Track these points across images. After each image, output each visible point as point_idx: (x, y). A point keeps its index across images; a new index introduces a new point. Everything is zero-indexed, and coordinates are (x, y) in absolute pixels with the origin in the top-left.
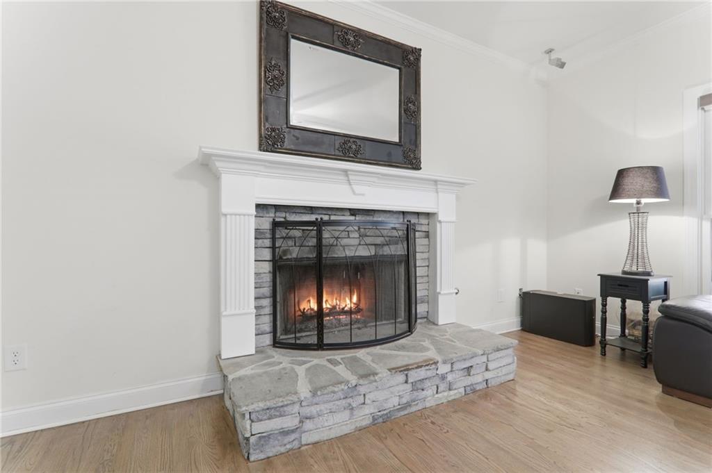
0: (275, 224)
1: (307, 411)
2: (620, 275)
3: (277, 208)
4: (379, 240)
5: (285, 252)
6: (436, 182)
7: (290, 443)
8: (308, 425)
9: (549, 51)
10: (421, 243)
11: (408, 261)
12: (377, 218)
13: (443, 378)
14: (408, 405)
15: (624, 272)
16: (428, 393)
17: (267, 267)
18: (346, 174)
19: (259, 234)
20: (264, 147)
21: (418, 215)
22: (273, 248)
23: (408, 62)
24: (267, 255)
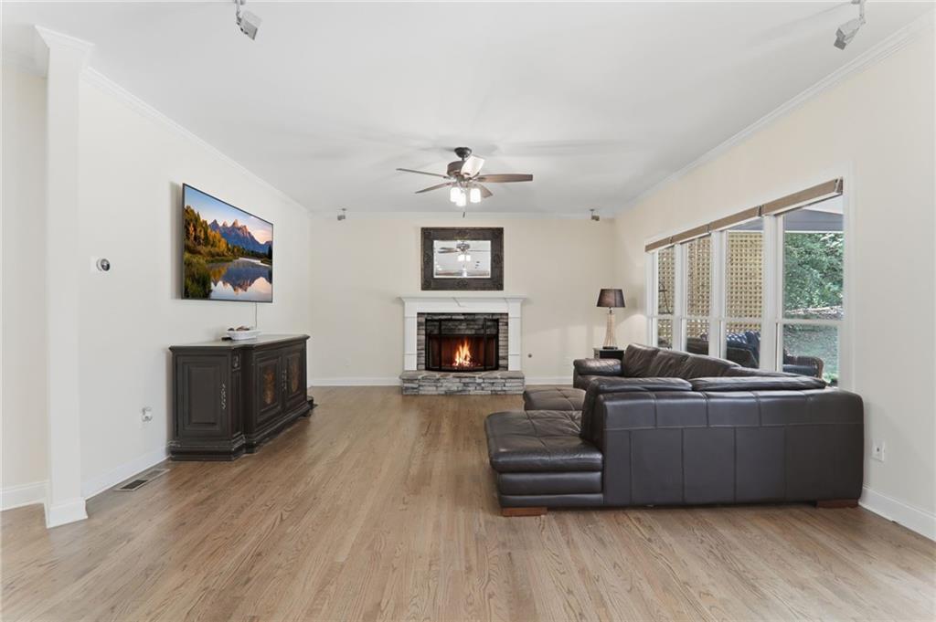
0: (427, 320)
1: (421, 383)
2: (602, 349)
3: (428, 314)
4: (476, 327)
5: (432, 331)
6: (505, 299)
7: (415, 392)
8: (421, 388)
9: (592, 210)
10: (501, 328)
11: (496, 336)
12: (476, 317)
13: (479, 384)
14: (460, 391)
15: (604, 348)
16: (472, 389)
17: (423, 337)
18: (454, 298)
19: (419, 324)
20: (423, 289)
21: (501, 314)
22: (426, 330)
23: (496, 236)
24: (424, 332)
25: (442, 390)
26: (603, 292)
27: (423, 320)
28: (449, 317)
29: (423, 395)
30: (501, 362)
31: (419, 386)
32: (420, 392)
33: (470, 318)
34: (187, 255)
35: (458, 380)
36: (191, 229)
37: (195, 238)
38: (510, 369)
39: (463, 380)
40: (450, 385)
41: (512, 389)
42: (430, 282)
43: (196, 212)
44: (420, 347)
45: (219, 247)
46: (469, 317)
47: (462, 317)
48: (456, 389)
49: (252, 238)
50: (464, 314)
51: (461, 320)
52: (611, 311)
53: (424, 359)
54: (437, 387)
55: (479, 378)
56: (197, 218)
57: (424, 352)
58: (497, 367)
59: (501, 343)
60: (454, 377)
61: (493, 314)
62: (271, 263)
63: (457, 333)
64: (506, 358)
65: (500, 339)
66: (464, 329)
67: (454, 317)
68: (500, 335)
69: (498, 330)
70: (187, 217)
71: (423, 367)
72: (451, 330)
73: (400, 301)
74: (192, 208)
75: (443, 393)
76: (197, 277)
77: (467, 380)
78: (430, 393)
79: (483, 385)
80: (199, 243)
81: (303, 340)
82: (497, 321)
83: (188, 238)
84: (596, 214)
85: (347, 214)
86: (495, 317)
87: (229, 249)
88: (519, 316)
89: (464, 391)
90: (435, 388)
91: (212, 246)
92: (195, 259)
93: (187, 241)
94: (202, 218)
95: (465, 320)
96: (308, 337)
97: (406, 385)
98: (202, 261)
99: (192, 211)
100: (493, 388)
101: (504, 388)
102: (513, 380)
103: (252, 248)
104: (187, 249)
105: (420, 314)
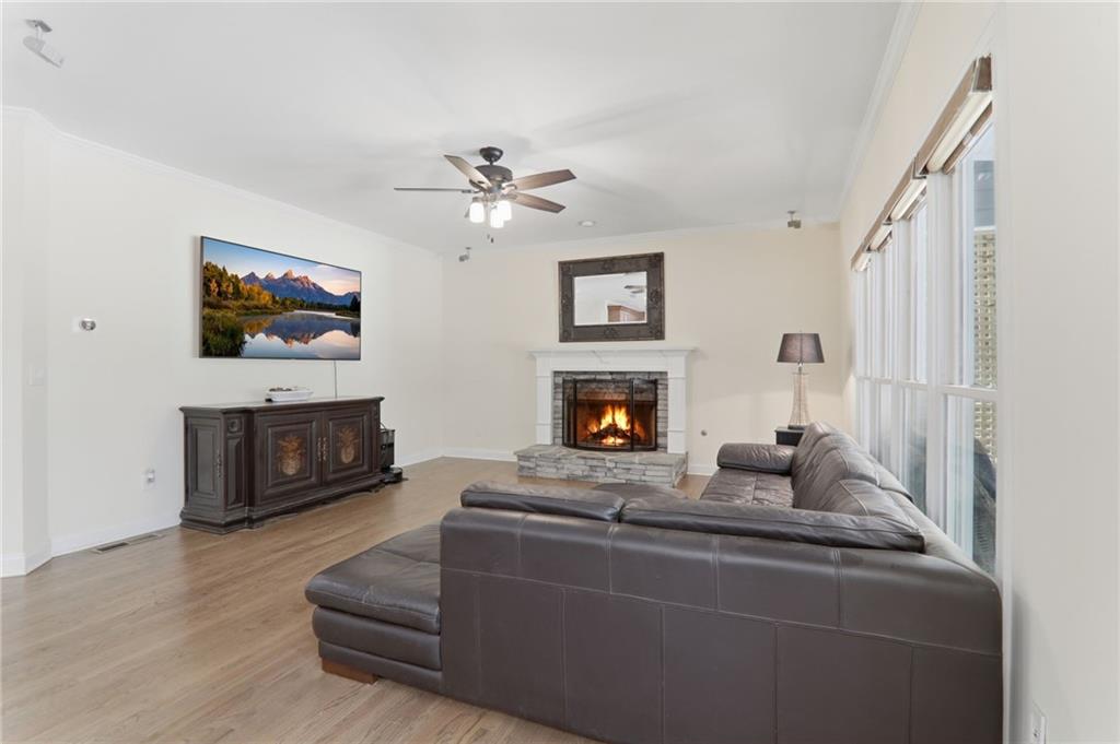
0: (564, 381)
3: (568, 372)
4: (628, 390)
7: (532, 473)
9: (792, 213)
10: (660, 392)
11: (655, 404)
13: (609, 469)
14: (587, 477)
15: (790, 428)
16: (601, 475)
18: (594, 352)
19: (556, 386)
20: (561, 341)
21: (661, 373)
22: (564, 393)
23: (653, 264)
24: (561, 396)
25: (564, 473)
26: (786, 338)
27: (560, 380)
28: (593, 377)
29: (541, 478)
30: (660, 441)
31: (537, 466)
32: (539, 475)
33: (619, 379)
34: (207, 311)
35: (582, 462)
36: (213, 285)
37: (219, 294)
38: (669, 451)
39: (590, 462)
40: (574, 467)
41: (656, 479)
42: (571, 332)
43: (221, 267)
44: (557, 416)
45: (259, 300)
46: (618, 377)
47: (609, 377)
48: (580, 473)
49: (321, 289)
50: (611, 373)
51: (608, 381)
52: (800, 369)
53: (561, 430)
54: (558, 469)
55: (610, 461)
56: (223, 273)
57: (561, 421)
58: (655, 448)
59: (659, 414)
60: (579, 457)
61: (649, 373)
62: (359, 316)
63: (601, 398)
64: (665, 435)
65: (659, 407)
66: (611, 394)
67: (598, 377)
68: (659, 402)
69: (656, 395)
70: (208, 274)
71: (559, 441)
72: (593, 392)
73: (532, 356)
74: (214, 263)
75: (564, 477)
76: (221, 329)
77: (595, 463)
78: (549, 476)
79: (615, 471)
80: (226, 298)
81: (377, 402)
82: (655, 382)
83: (209, 295)
84: (795, 218)
85: (472, 253)
86: (652, 378)
87: (275, 302)
88: (683, 375)
89: (591, 476)
90: (554, 470)
91: (246, 299)
92: (219, 314)
93: (207, 298)
94: (230, 272)
95: (613, 381)
96: (382, 399)
97: (522, 463)
98: (229, 314)
99: (215, 267)
100: (629, 477)
101: (643, 478)
102: (656, 468)
103: (319, 300)
104: (205, 304)
105: (556, 373)
